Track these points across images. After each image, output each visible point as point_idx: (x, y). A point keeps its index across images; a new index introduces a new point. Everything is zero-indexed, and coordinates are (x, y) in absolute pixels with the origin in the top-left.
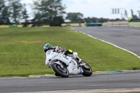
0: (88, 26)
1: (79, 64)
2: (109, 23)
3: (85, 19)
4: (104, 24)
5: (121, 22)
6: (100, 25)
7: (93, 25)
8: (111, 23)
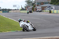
0: (3, 12)
1: (32, 26)
2: (12, 11)
3: (2, 9)
4: (10, 11)
5: (17, 11)
6: (8, 12)
7: (5, 12)
8: (13, 11)
